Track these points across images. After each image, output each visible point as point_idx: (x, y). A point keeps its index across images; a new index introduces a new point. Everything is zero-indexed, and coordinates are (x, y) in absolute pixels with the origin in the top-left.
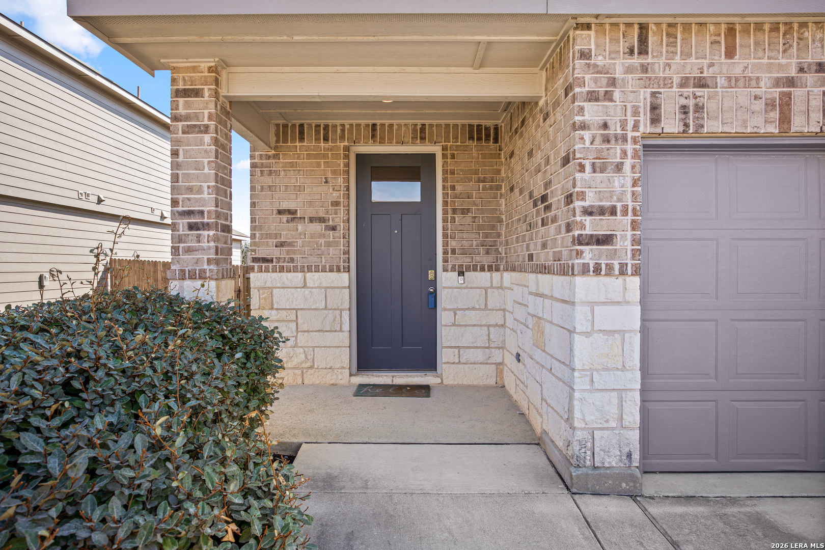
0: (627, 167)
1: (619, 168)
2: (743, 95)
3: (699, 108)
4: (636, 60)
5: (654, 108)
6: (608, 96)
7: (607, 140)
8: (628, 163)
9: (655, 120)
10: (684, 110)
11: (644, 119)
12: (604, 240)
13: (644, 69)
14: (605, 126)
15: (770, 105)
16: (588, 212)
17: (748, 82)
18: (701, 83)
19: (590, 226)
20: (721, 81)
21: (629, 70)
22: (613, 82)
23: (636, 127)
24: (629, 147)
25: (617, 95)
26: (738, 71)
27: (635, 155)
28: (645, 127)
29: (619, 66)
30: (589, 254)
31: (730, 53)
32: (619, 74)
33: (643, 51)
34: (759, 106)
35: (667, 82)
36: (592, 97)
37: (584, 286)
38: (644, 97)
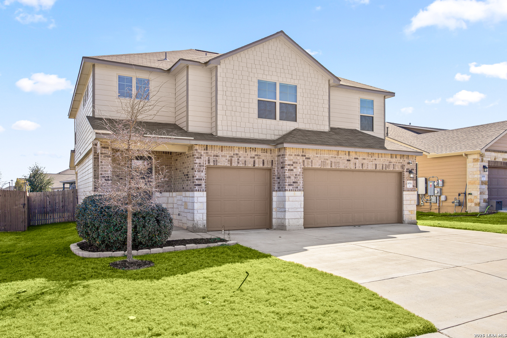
0: (204, 171)
1: (202, 171)
2: (224, 159)
3: (217, 161)
4: (205, 151)
5: (209, 160)
6: (201, 158)
7: (200, 166)
8: (204, 170)
9: (209, 163)
10: (214, 161)
11: (207, 162)
12: (200, 185)
13: (207, 153)
14: (200, 163)
15: (229, 161)
16: (197, 180)
17: (225, 156)
18: (217, 156)
19: (197, 182)
20: (220, 156)
21: (204, 153)
22: (201, 155)
23: (205, 164)
24: (204, 168)
25: (202, 158)
26: (223, 154)
27: (205, 169)
28: (207, 164)
29: (203, 152)
30: (197, 188)
31: (222, 151)
32: (202, 154)
33: (207, 150)
34: (227, 161)
35: (211, 156)
36: (198, 158)
37: (196, 194)
38: (207, 158)
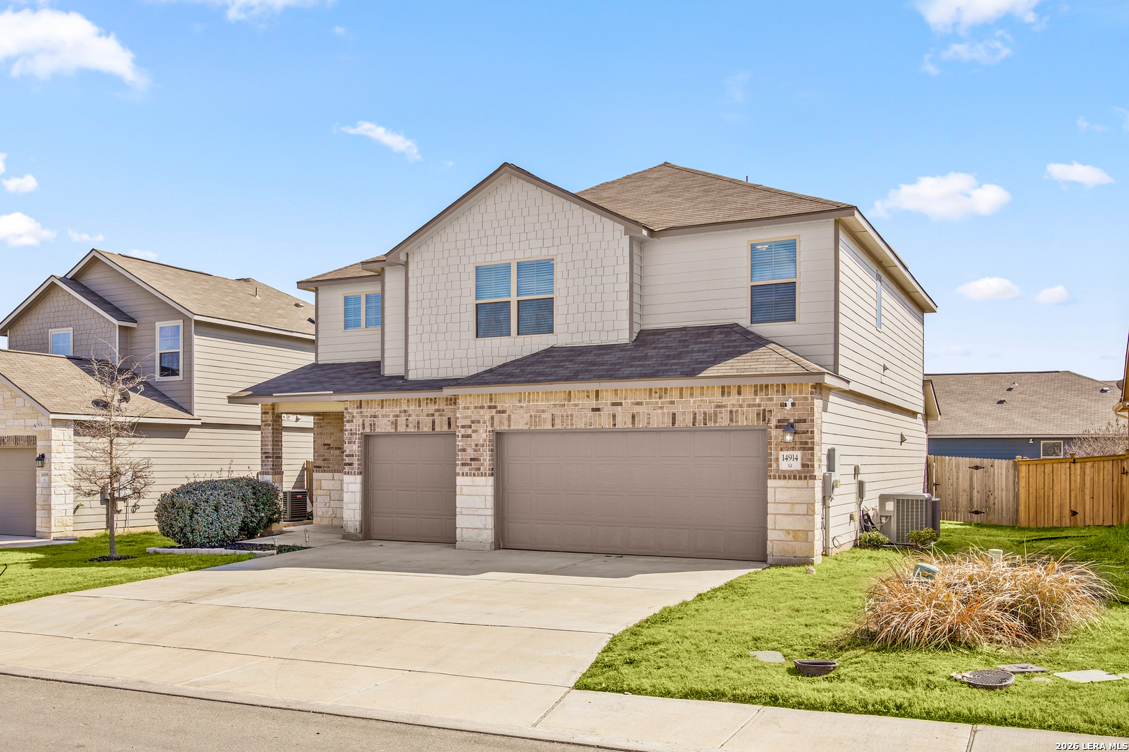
0: (357, 443)
1: (355, 442)
2: (385, 420)
3: (374, 424)
4: (359, 410)
5: (363, 424)
6: (352, 421)
7: (352, 435)
8: (357, 441)
9: (364, 428)
10: (371, 425)
11: (361, 428)
12: (351, 464)
13: (361, 413)
14: (351, 430)
15: (392, 423)
16: (347, 456)
17: (387, 416)
18: (375, 417)
19: (347, 460)
20: (380, 416)
21: (357, 413)
22: (353, 417)
23: (359, 430)
24: (357, 436)
25: (354, 421)
26: (384, 413)
27: (359, 439)
28: (361, 431)
29: (355, 411)
30: (347, 469)
31: (382, 408)
32: (355, 415)
33: (361, 408)
34: (390, 423)
35: (366, 417)
36: (348, 421)
37: (347, 478)
38: (361, 420)
